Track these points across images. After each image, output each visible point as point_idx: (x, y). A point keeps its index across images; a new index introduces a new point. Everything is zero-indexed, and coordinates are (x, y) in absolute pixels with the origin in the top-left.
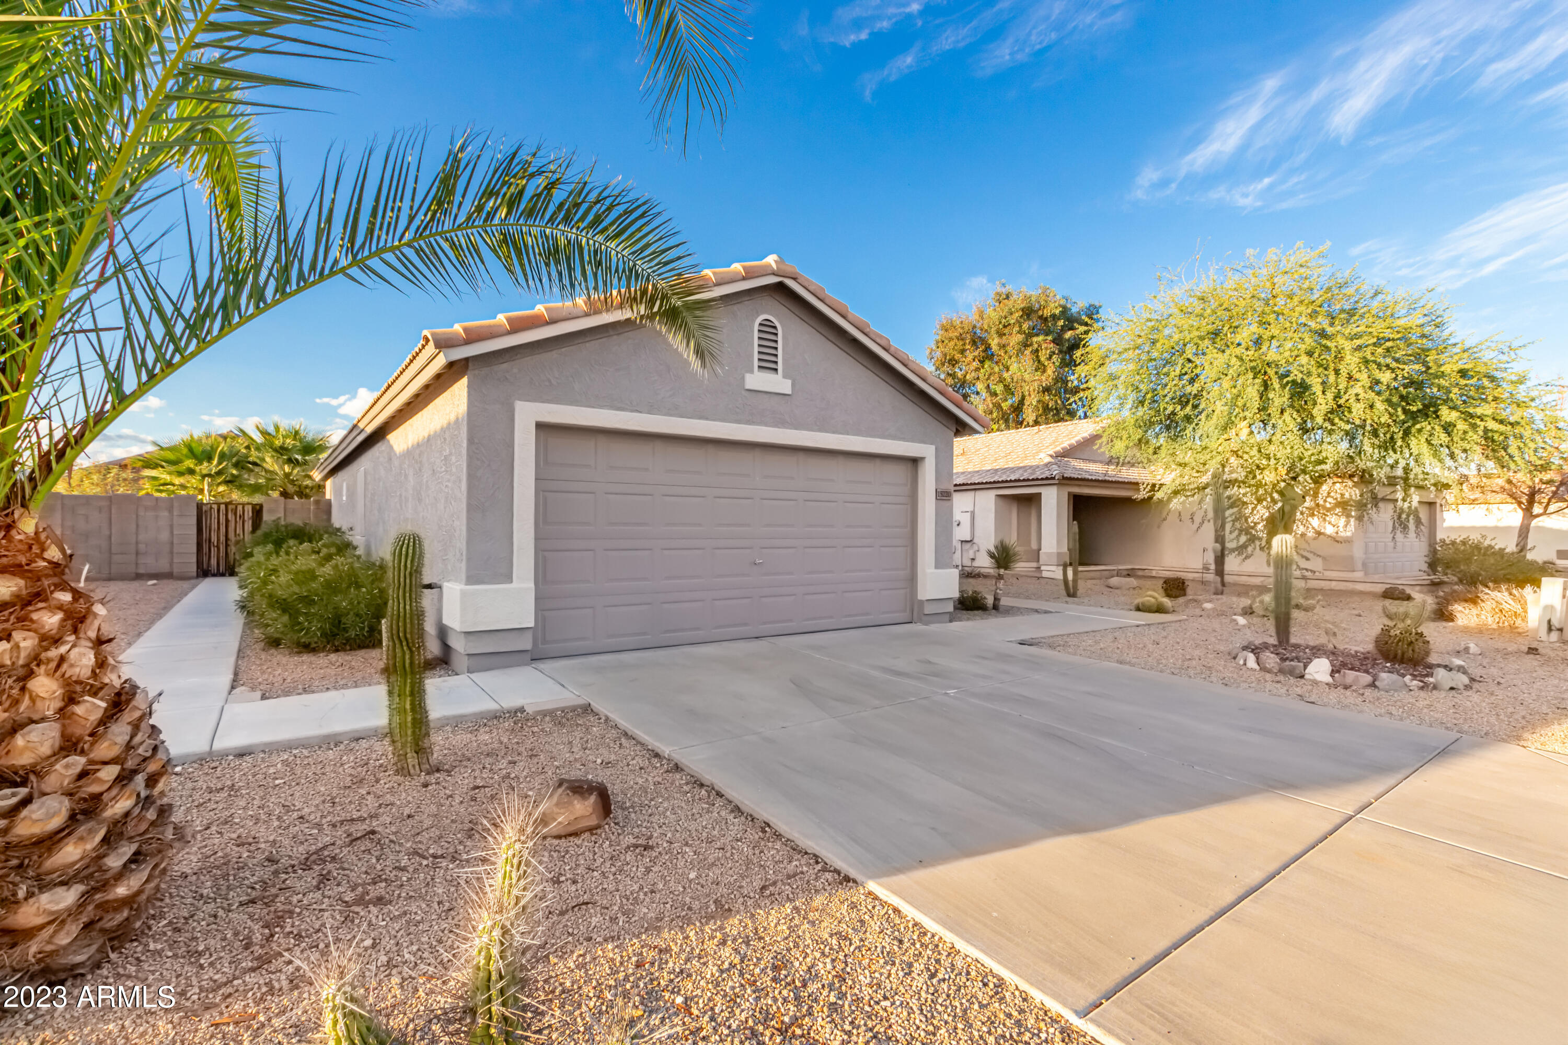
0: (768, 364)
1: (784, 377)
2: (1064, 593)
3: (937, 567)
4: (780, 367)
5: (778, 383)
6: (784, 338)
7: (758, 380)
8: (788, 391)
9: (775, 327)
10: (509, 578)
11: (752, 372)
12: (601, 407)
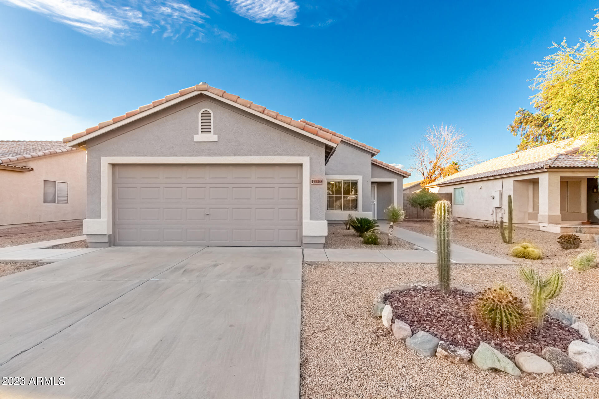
0: (206, 129)
1: (214, 134)
2: (501, 240)
3: (311, 219)
4: (212, 130)
5: (212, 137)
6: (214, 117)
7: (200, 137)
8: (216, 140)
9: (210, 113)
10: (99, 217)
11: (197, 134)
12: (132, 156)
